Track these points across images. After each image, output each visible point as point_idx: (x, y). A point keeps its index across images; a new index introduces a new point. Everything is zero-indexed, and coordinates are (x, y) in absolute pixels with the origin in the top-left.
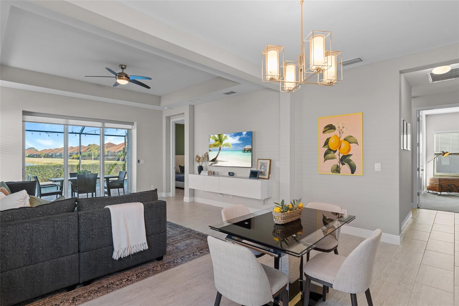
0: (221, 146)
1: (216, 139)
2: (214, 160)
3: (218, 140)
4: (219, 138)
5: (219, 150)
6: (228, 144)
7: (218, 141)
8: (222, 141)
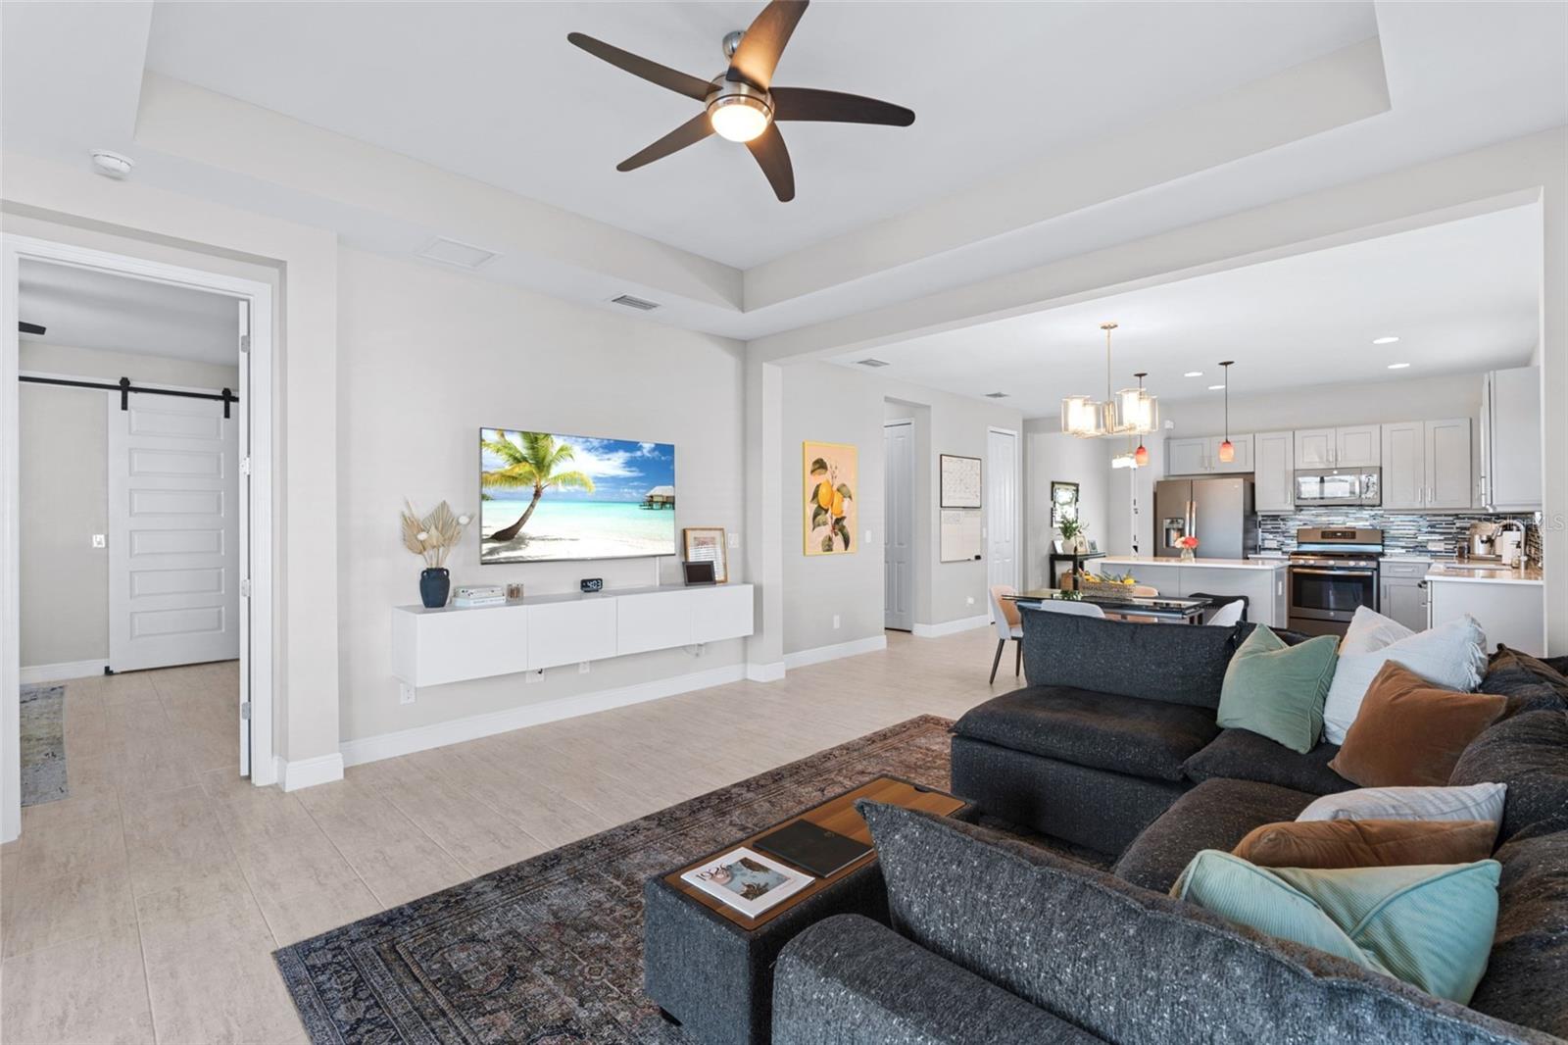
0: (543, 483)
1: (517, 455)
2: (507, 536)
3: (525, 459)
4: (530, 452)
5: (532, 497)
6: (577, 476)
7: (524, 463)
8: (549, 466)
